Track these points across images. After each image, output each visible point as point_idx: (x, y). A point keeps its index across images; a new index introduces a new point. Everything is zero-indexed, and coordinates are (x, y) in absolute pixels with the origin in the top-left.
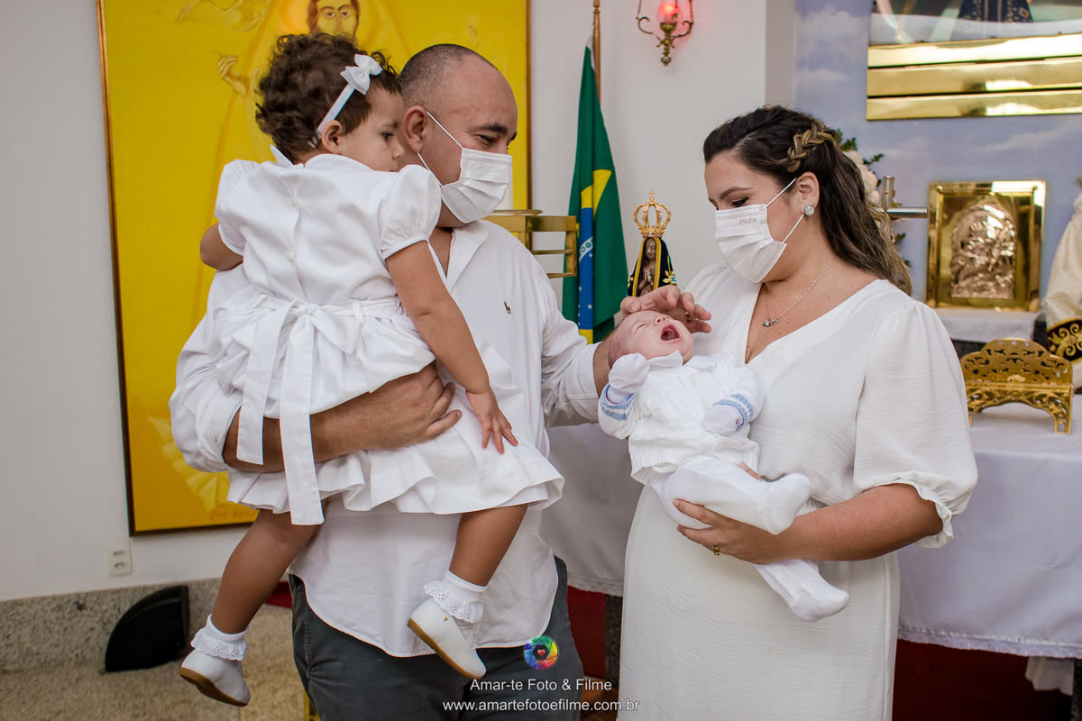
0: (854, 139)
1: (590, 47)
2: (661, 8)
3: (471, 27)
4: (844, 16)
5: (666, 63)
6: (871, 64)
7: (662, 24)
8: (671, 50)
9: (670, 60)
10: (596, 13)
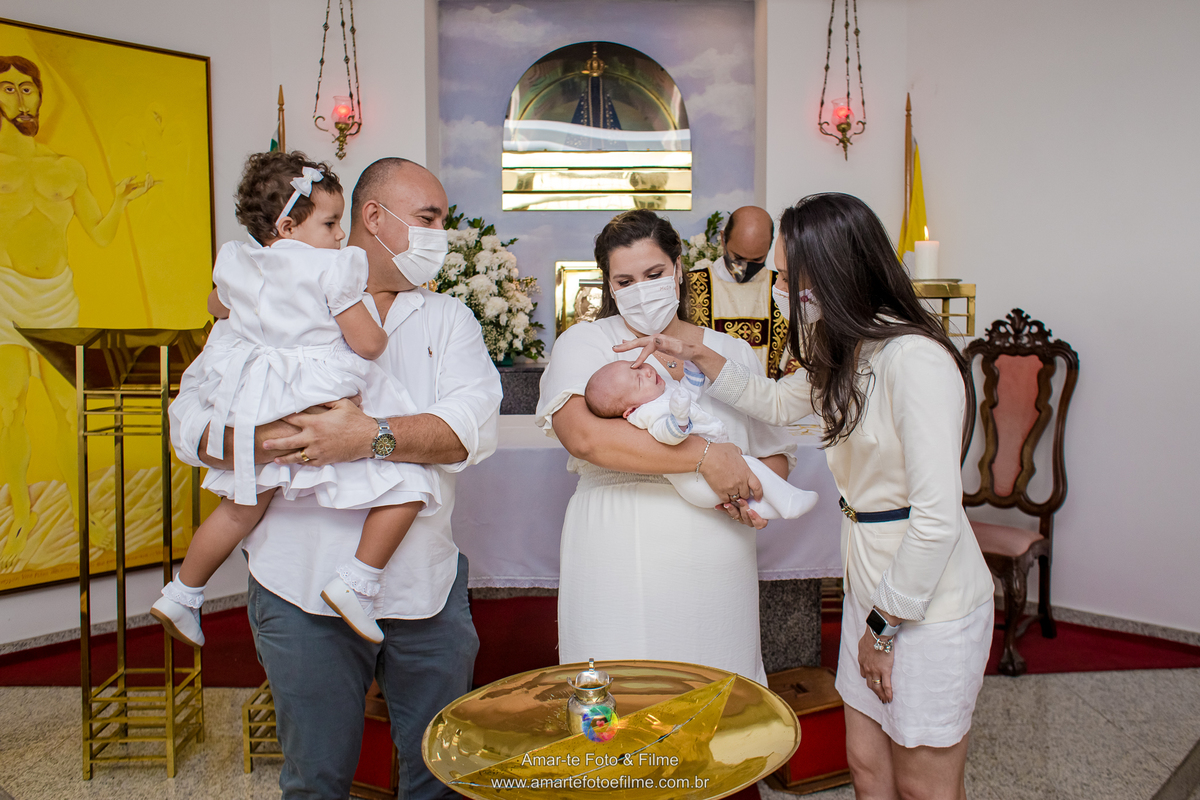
0: (492, 226)
1: (276, 140)
2: (336, 109)
3: (155, 113)
4: (481, 125)
5: (341, 157)
6: (504, 166)
7: (337, 124)
8: (345, 146)
9: (344, 154)
10: (281, 110)
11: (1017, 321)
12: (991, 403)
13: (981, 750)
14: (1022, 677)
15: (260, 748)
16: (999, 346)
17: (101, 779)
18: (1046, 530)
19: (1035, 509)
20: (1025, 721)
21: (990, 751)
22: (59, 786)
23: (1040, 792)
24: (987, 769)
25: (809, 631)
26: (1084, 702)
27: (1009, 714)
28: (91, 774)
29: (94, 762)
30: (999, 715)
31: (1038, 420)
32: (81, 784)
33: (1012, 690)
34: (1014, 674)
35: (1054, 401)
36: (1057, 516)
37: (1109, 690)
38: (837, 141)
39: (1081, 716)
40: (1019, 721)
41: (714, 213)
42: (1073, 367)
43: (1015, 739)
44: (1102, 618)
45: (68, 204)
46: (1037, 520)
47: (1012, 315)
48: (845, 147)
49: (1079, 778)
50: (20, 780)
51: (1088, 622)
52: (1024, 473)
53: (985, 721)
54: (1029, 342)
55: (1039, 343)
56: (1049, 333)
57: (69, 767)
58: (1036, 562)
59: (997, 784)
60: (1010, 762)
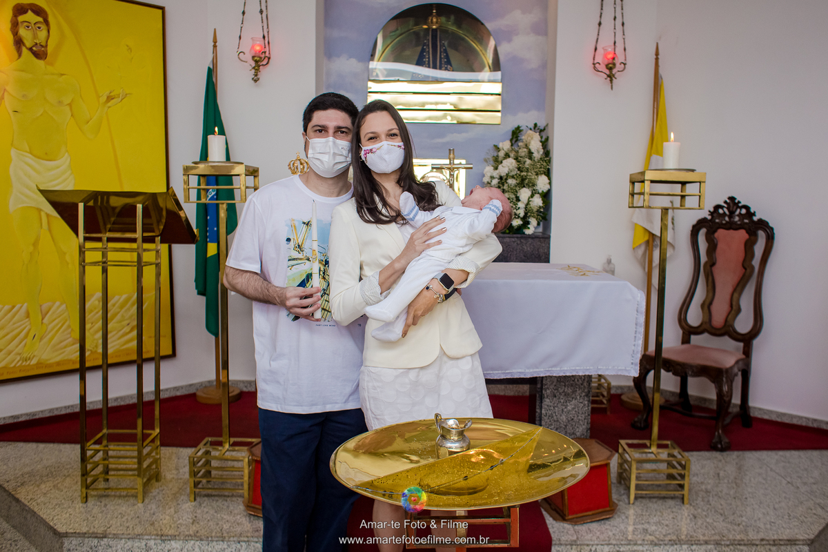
2: (253, 47)
3: (127, 46)
4: (353, 61)
5: (256, 81)
6: (369, 90)
7: (253, 57)
8: (259, 73)
9: (258, 79)
10: (215, 46)
11: (731, 205)
12: (711, 263)
13: (700, 499)
14: (728, 453)
15: (200, 486)
16: (718, 223)
17: (93, 502)
18: (747, 352)
19: (739, 337)
20: (730, 481)
21: (706, 500)
22: (65, 506)
23: (741, 526)
24: (704, 511)
25: (582, 413)
26: (771, 470)
27: (719, 476)
28: (86, 499)
29: (89, 491)
30: (712, 477)
31: (744, 275)
32: (79, 505)
33: (720, 461)
34: (722, 450)
35: (756, 262)
36: (755, 342)
37: (789, 462)
38: (606, 76)
39: (769, 478)
40: (726, 481)
41: (516, 126)
42: (770, 238)
43: (724, 493)
44: (784, 414)
45: (68, 108)
46: (741, 345)
47: (728, 201)
48: (611, 81)
49: (768, 518)
50: (39, 501)
51: (774, 418)
52: (733, 312)
53: (702, 480)
54: (739, 220)
55: (746, 221)
56: (754, 214)
57: (70, 495)
58: (740, 373)
59: (711, 521)
60: (720, 507)
